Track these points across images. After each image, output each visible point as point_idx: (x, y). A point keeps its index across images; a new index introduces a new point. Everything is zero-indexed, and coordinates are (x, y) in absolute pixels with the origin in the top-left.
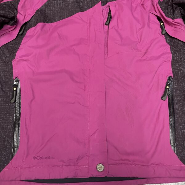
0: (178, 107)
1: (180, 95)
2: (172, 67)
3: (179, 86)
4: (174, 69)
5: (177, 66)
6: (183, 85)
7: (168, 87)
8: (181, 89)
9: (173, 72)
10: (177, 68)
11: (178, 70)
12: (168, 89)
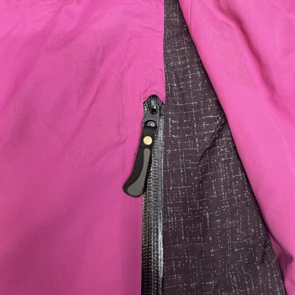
0: (179, 223)
1: (188, 172)
2: (165, 54)
3: (188, 132)
4: (172, 64)
5: (183, 52)
6: (200, 129)
7: (148, 141)
8: (195, 146)
9: (168, 74)
10: (184, 59)
11: (186, 64)
12: (151, 147)
